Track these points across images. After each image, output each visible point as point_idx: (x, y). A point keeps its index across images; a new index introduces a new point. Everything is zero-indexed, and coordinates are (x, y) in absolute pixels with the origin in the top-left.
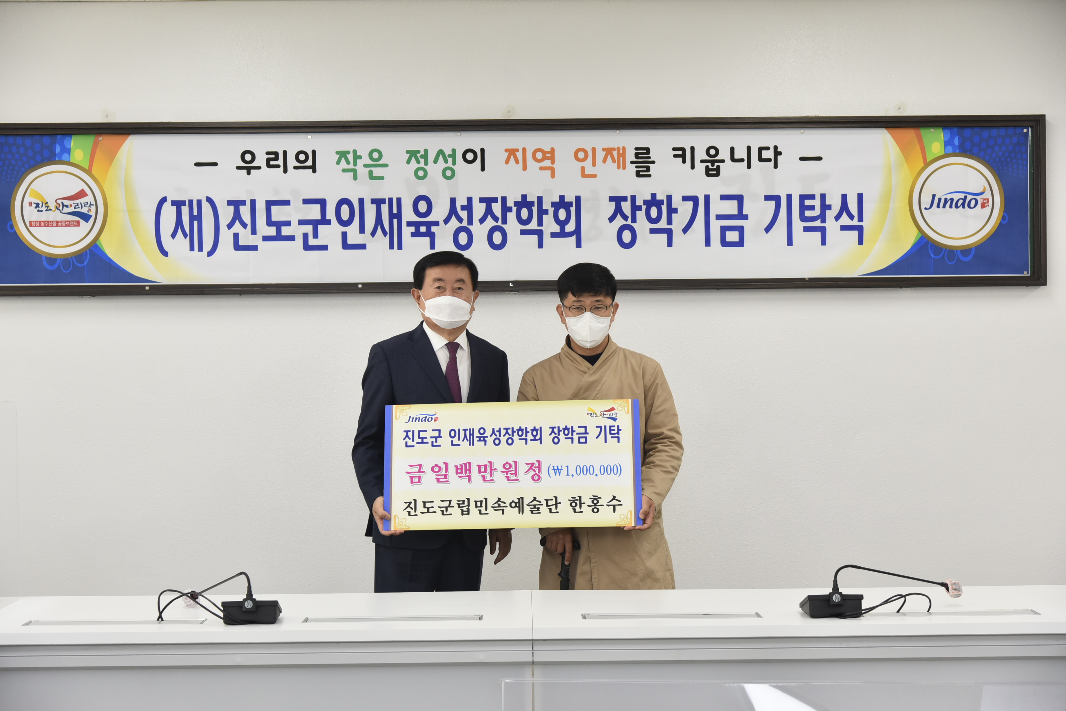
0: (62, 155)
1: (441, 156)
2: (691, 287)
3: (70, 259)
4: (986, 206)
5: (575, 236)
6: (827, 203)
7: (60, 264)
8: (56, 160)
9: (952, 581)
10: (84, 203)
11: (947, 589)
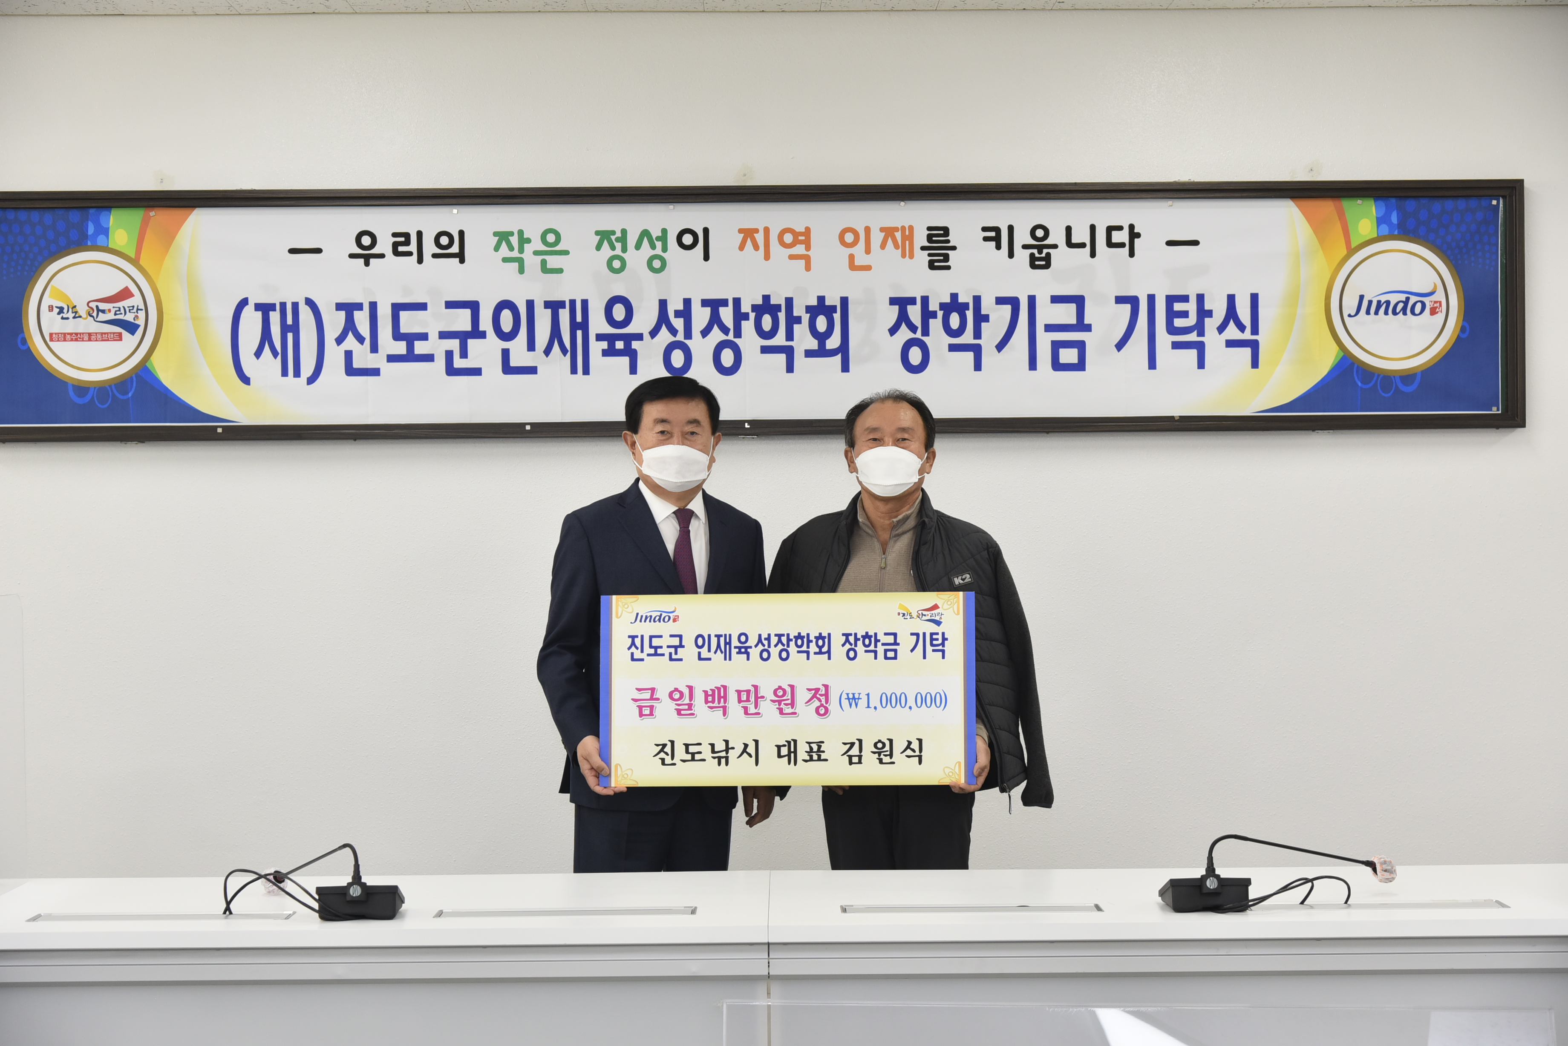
0: (97, 237)
1: (646, 238)
2: (1008, 429)
3: (108, 388)
4: (1438, 312)
5: (840, 355)
6: (1207, 307)
7: (93, 394)
8: (89, 244)
9: (1381, 858)
10: (128, 307)
11: (1375, 870)
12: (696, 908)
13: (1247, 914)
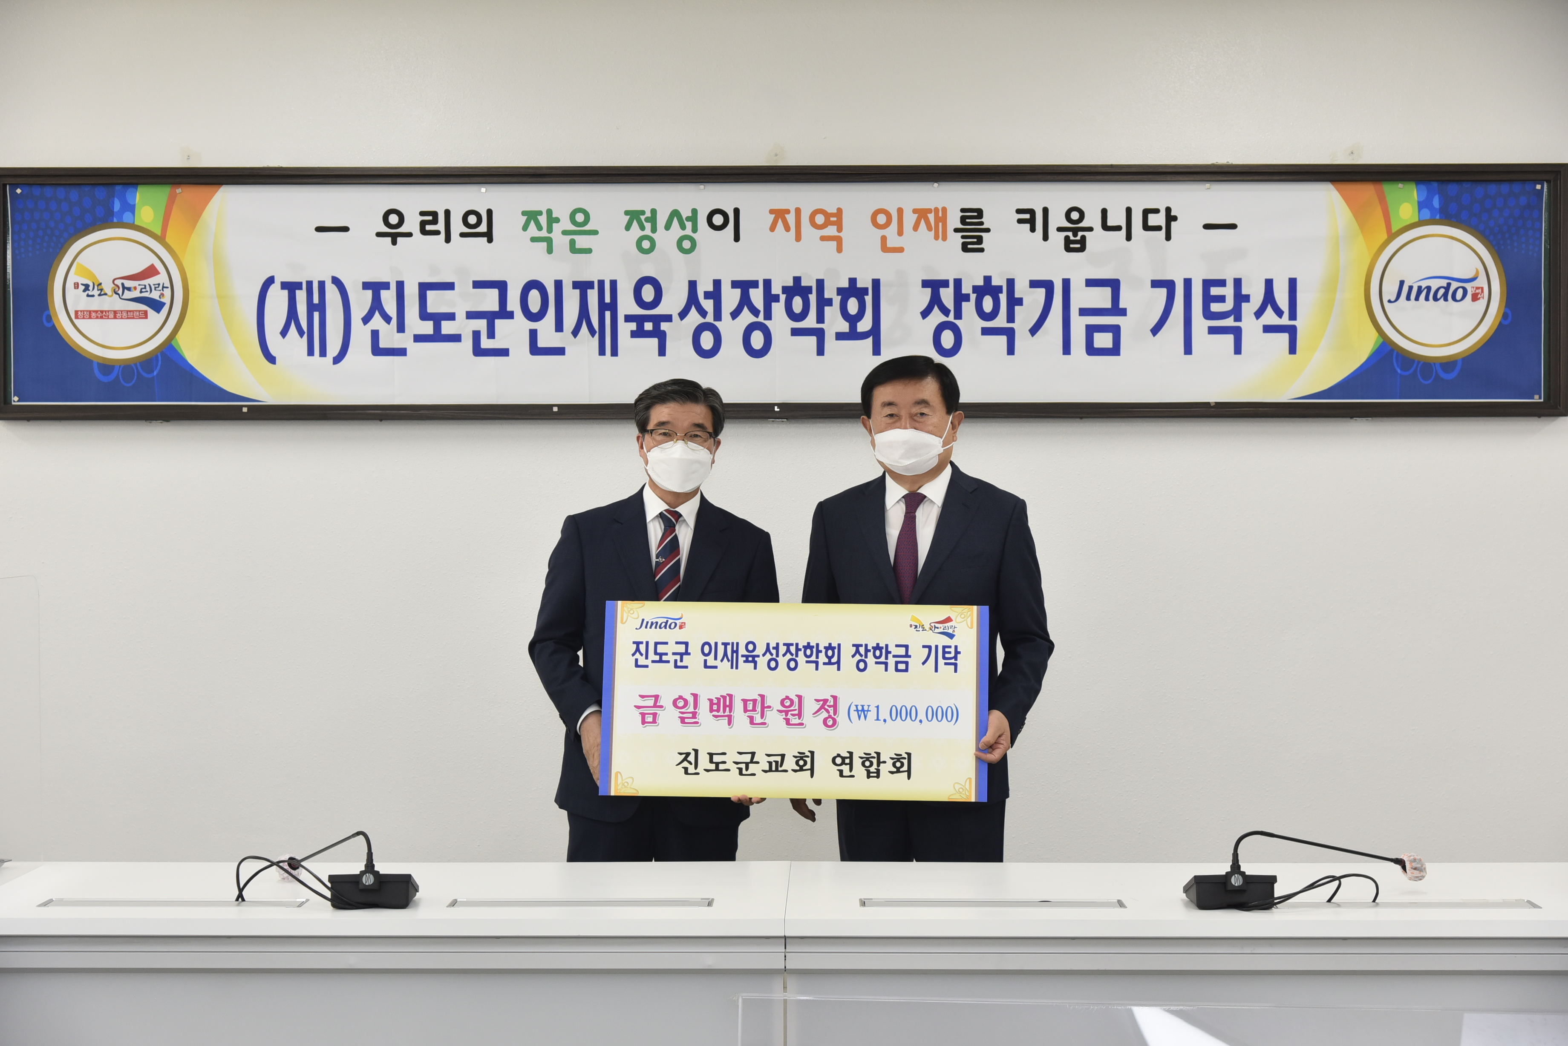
0: (123, 214)
1: (675, 218)
2: (1041, 415)
3: (133, 366)
4: (1480, 298)
5: (871, 337)
6: (1244, 292)
7: (118, 373)
8: (114, 221)
9: (1411, 856)
10: (154, 285)
11: (1404, 868)
12: (713, 900)
13: (1272, 912)
